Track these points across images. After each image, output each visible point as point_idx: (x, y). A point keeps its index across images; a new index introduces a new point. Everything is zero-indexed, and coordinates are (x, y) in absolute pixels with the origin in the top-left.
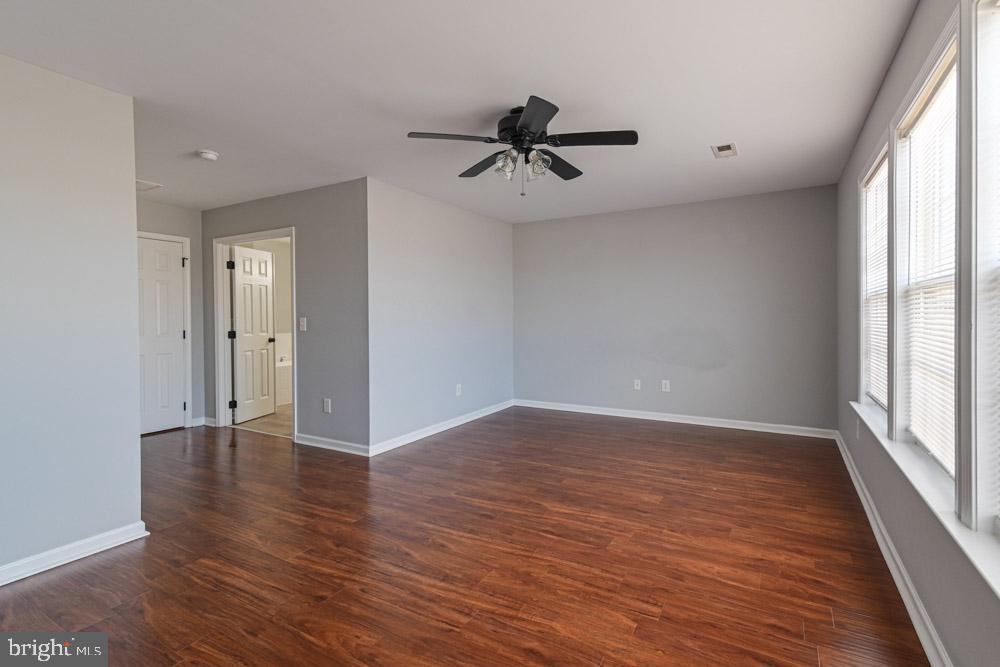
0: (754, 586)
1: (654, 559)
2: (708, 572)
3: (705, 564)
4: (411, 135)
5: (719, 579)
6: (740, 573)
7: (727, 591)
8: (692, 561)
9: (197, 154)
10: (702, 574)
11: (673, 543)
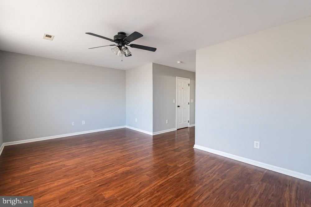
0: (41, 187)
1: (76, 176)
2: (57, 182)
3: (60, 183)
4: (154, 50)
5: (53, 182)
6: (47, 188)
7: (48, 181)
8: (65, 181)
9: (181, 62)
10: (59, 181)
11: (76, 182)
